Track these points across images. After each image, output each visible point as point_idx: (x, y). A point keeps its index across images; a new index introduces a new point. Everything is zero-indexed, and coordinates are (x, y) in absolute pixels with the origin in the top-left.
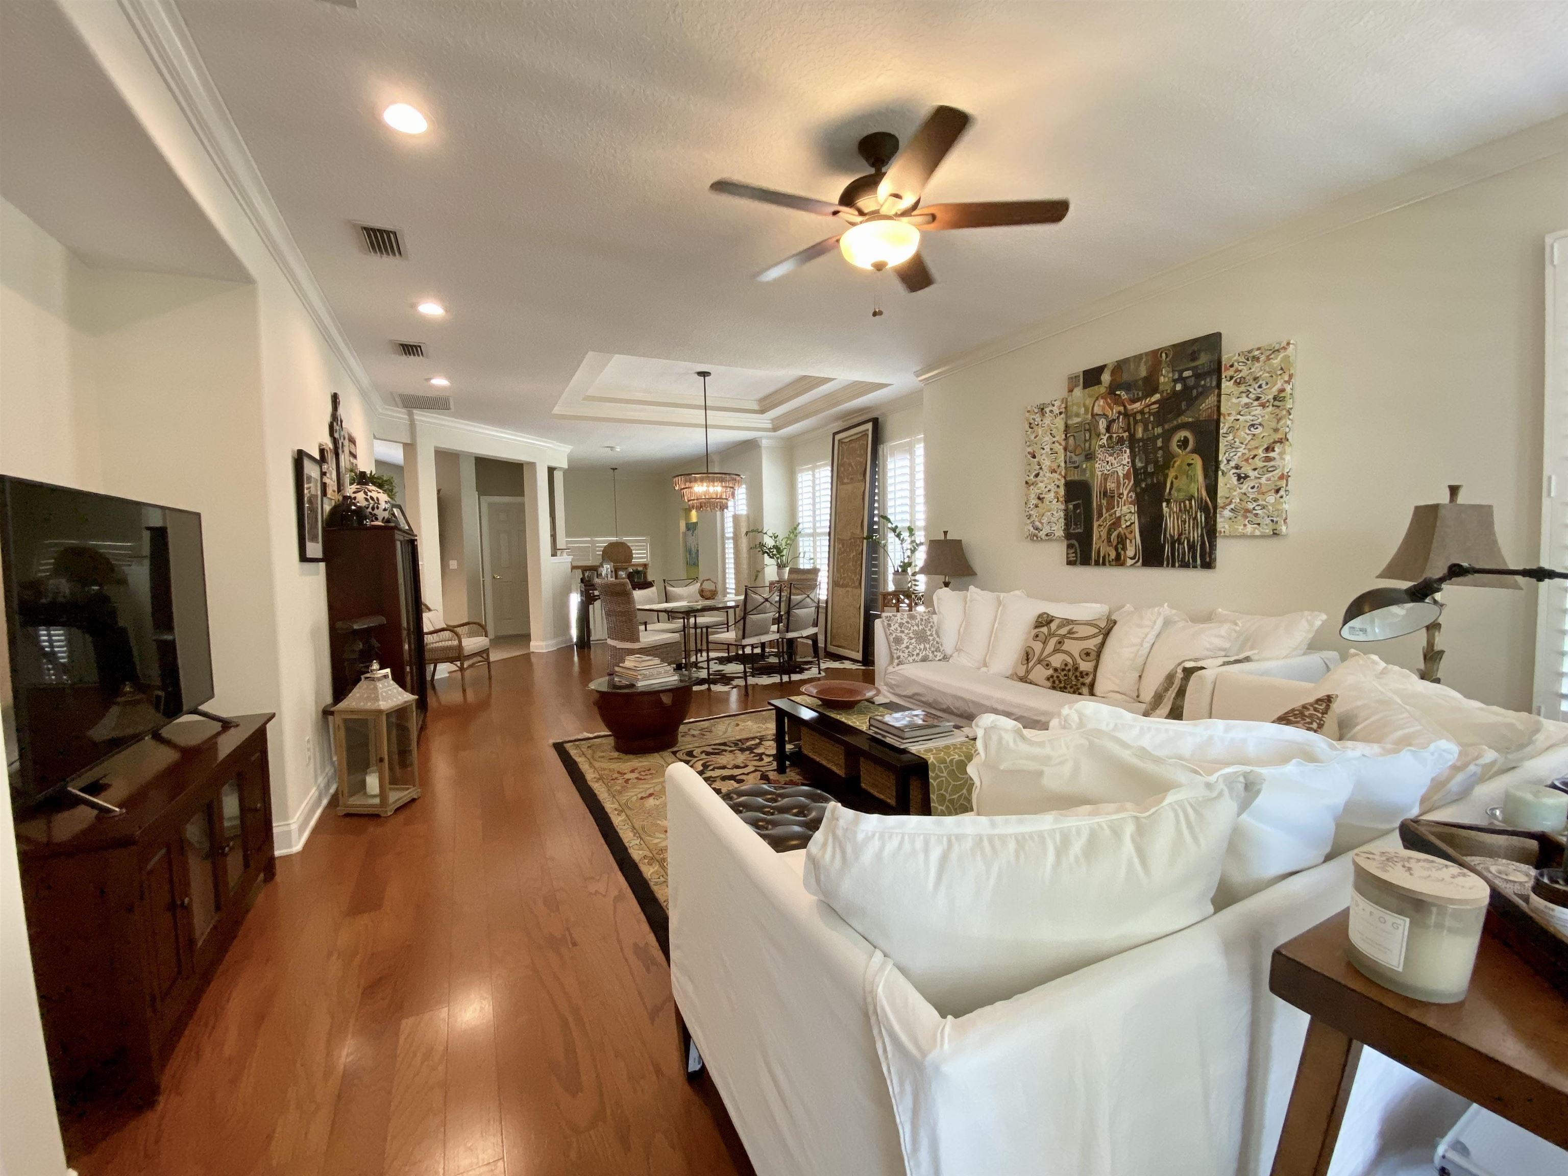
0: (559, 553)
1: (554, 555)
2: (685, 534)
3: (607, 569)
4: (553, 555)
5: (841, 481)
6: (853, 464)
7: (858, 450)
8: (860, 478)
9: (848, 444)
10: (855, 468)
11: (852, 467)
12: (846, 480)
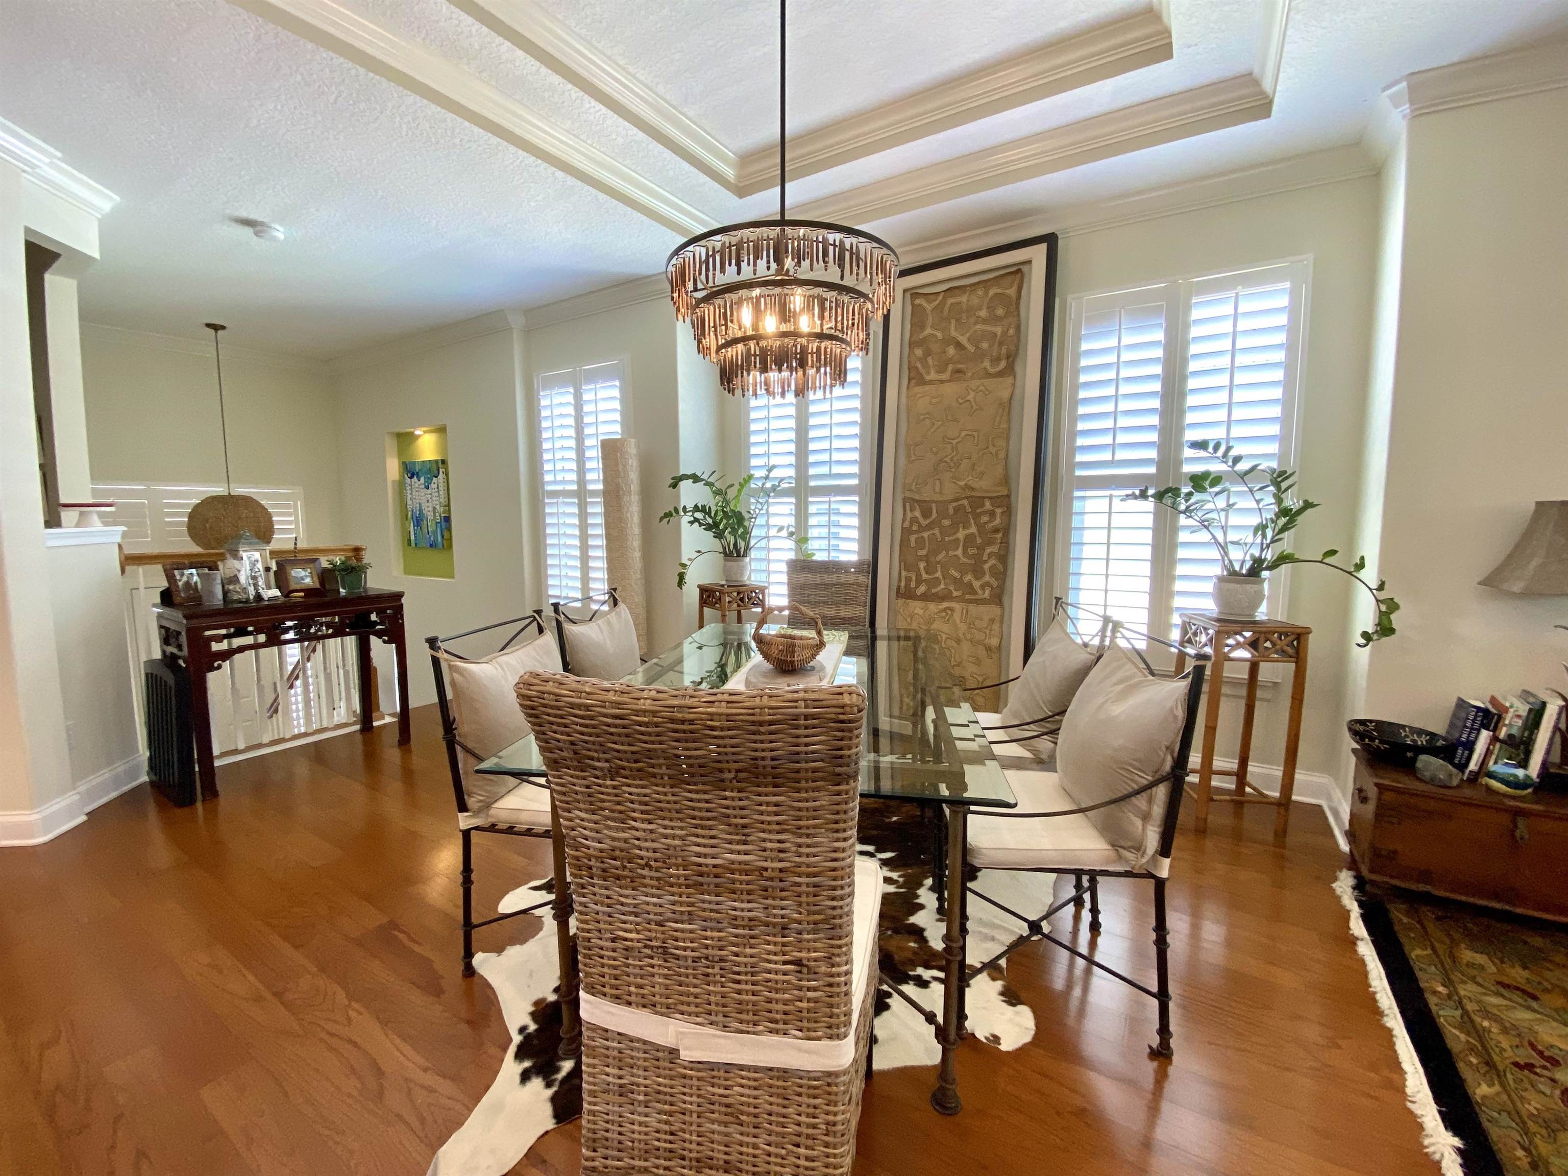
0: (68, 516)
1: (53, 520)
2: (401, 486)
3: (253, 564)
4: (49, 524)
5: (915, 377)
6: (963, 340)
7: (980, 309)
8: (992, 370)
9: (940, 297)
10: (971, 349)
11: (959, 345)
12: (933, 376)
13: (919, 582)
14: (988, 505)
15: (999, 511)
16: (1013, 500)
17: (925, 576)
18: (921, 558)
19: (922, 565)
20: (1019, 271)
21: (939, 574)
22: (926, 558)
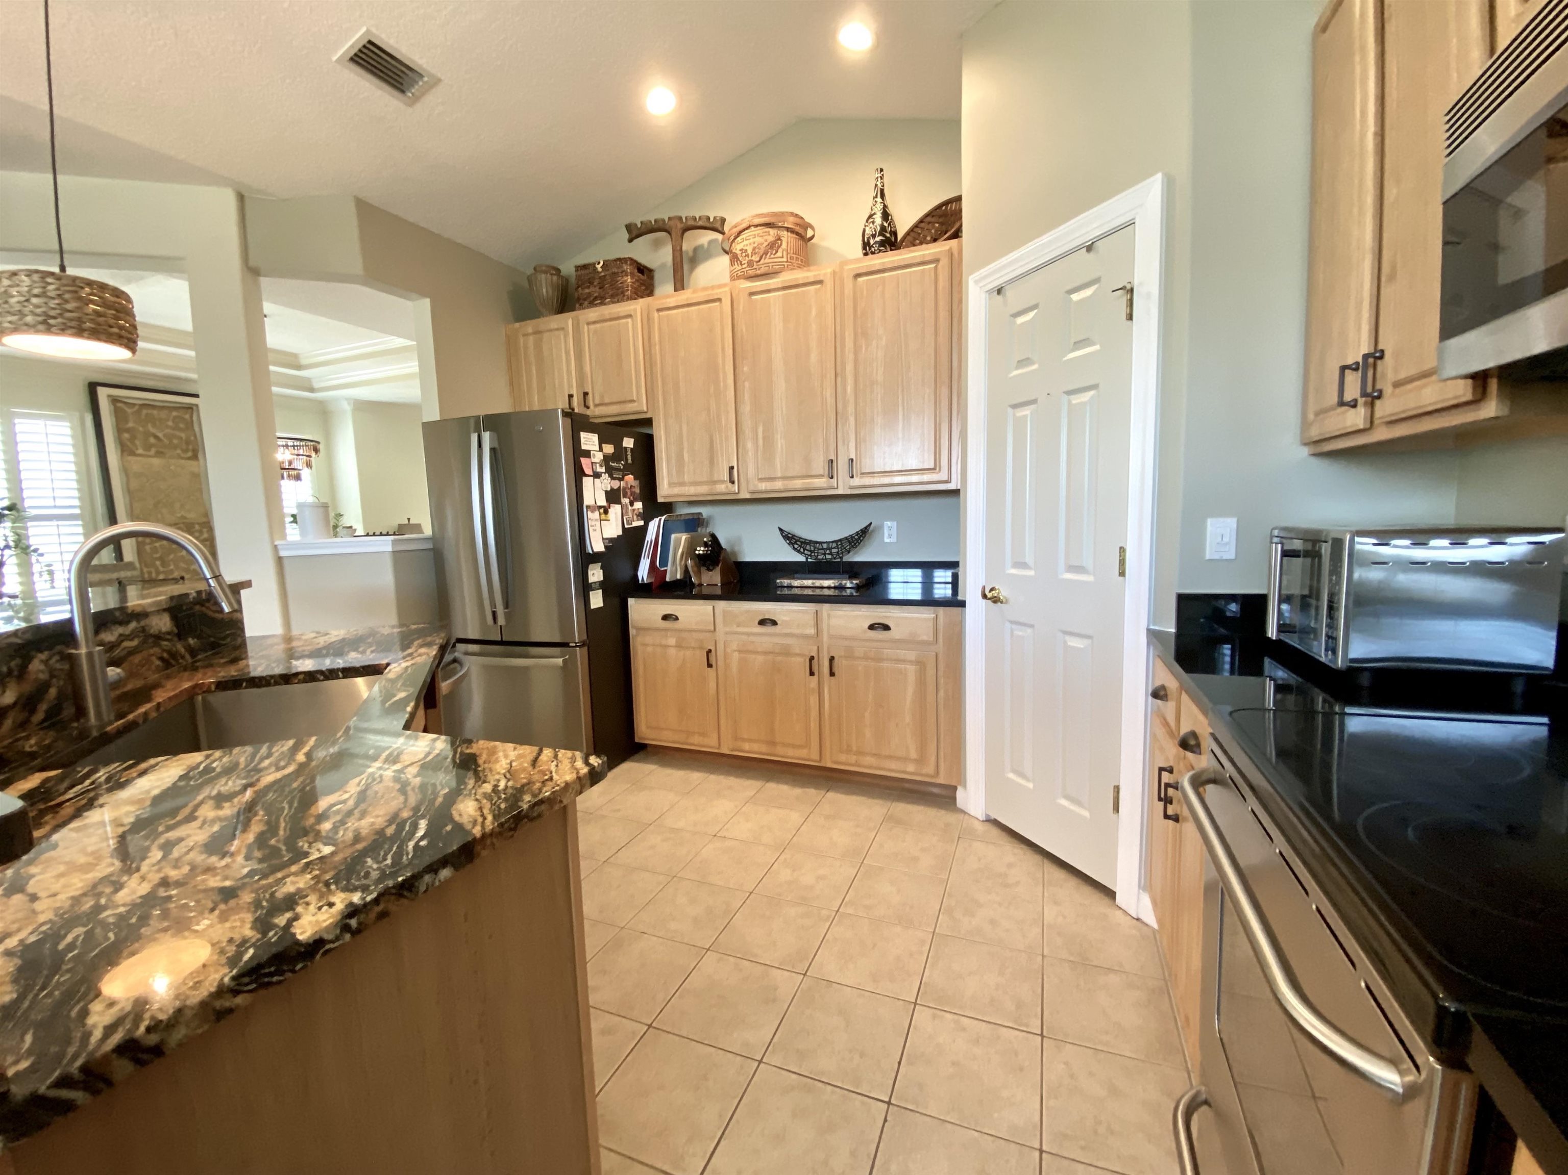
5: (125, 449)
6: (160, 435)
7: (168, 420)
8: (183, 455)
9: (136, 408)
10: (166, 441)
11: (156, 437)
12: (140, 451)
13: (158, 573)
14: (197, 527)
15: (205, 530)
16: (211, 524)
17: (161, 569)
18: (157, 559)
19: (158, 563)
20: (191, 408)
21: (172, 567)
22: (161, 559)
